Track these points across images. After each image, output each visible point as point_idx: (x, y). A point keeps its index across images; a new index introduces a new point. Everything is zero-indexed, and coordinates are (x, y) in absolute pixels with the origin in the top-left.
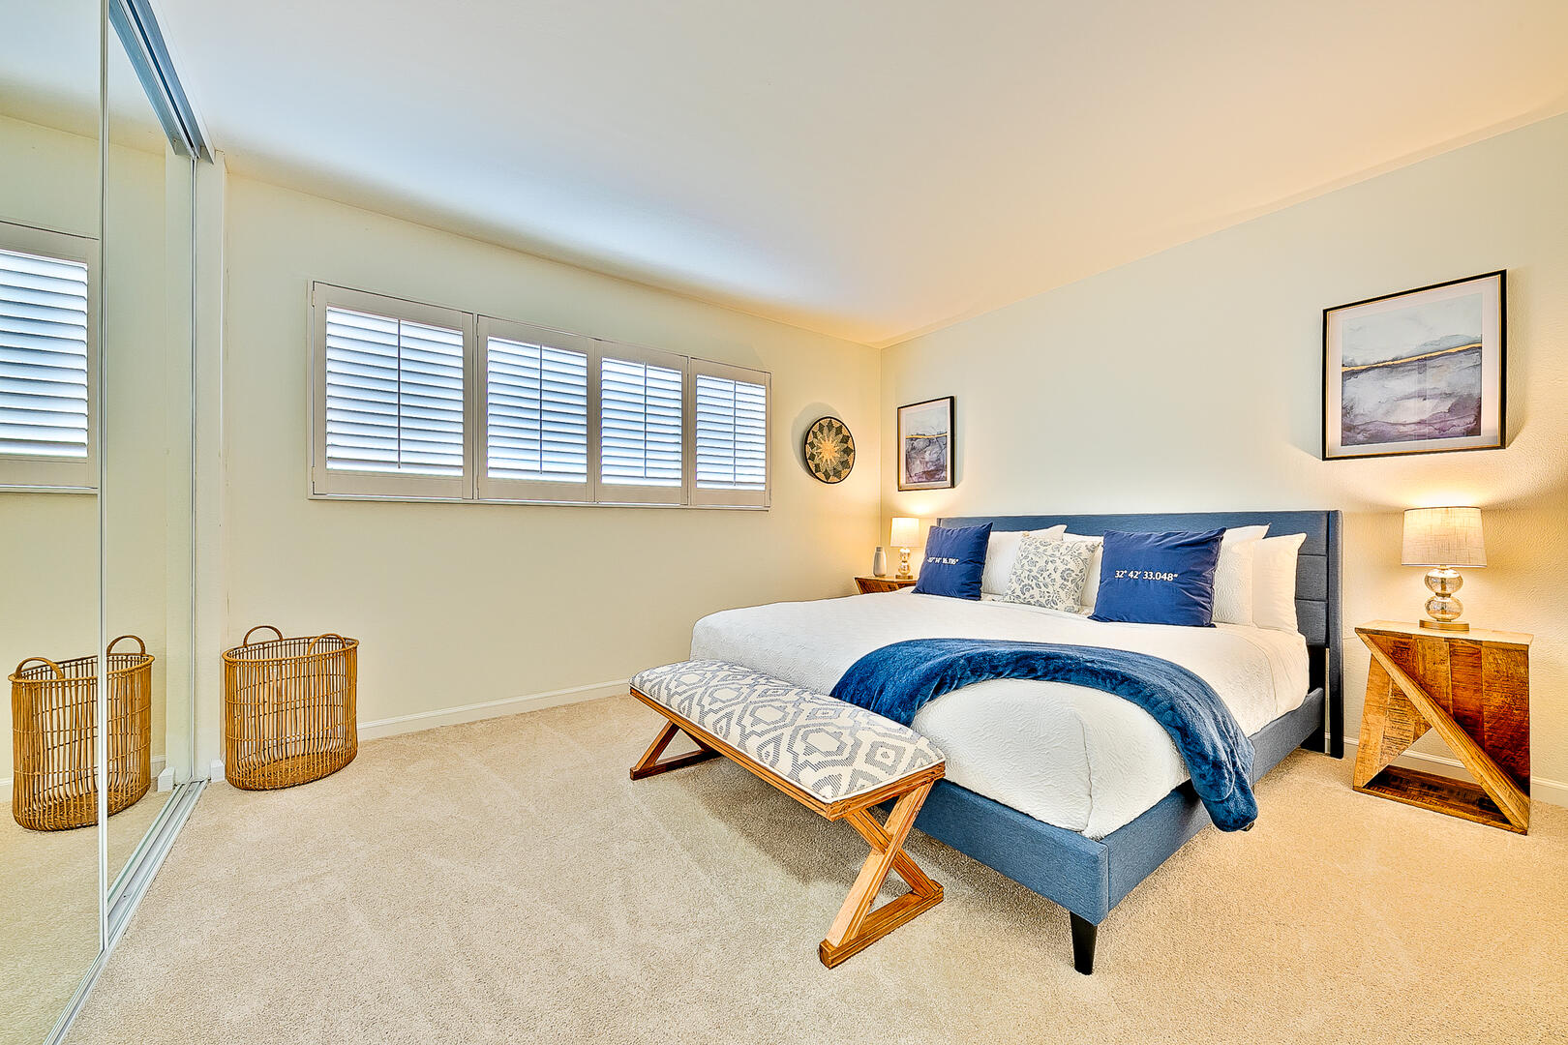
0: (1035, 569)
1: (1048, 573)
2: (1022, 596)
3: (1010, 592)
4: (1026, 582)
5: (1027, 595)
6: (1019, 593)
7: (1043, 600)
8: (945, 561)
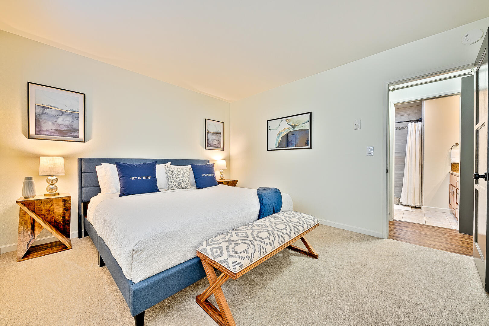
0: (181, 177)
1: (184, 177)
2: (178, 186)
3: (174, 186)
4: (179, 181)
5: (180, 185)
6: (177, 186)
7: (184, 187)
8: (144, 178)
